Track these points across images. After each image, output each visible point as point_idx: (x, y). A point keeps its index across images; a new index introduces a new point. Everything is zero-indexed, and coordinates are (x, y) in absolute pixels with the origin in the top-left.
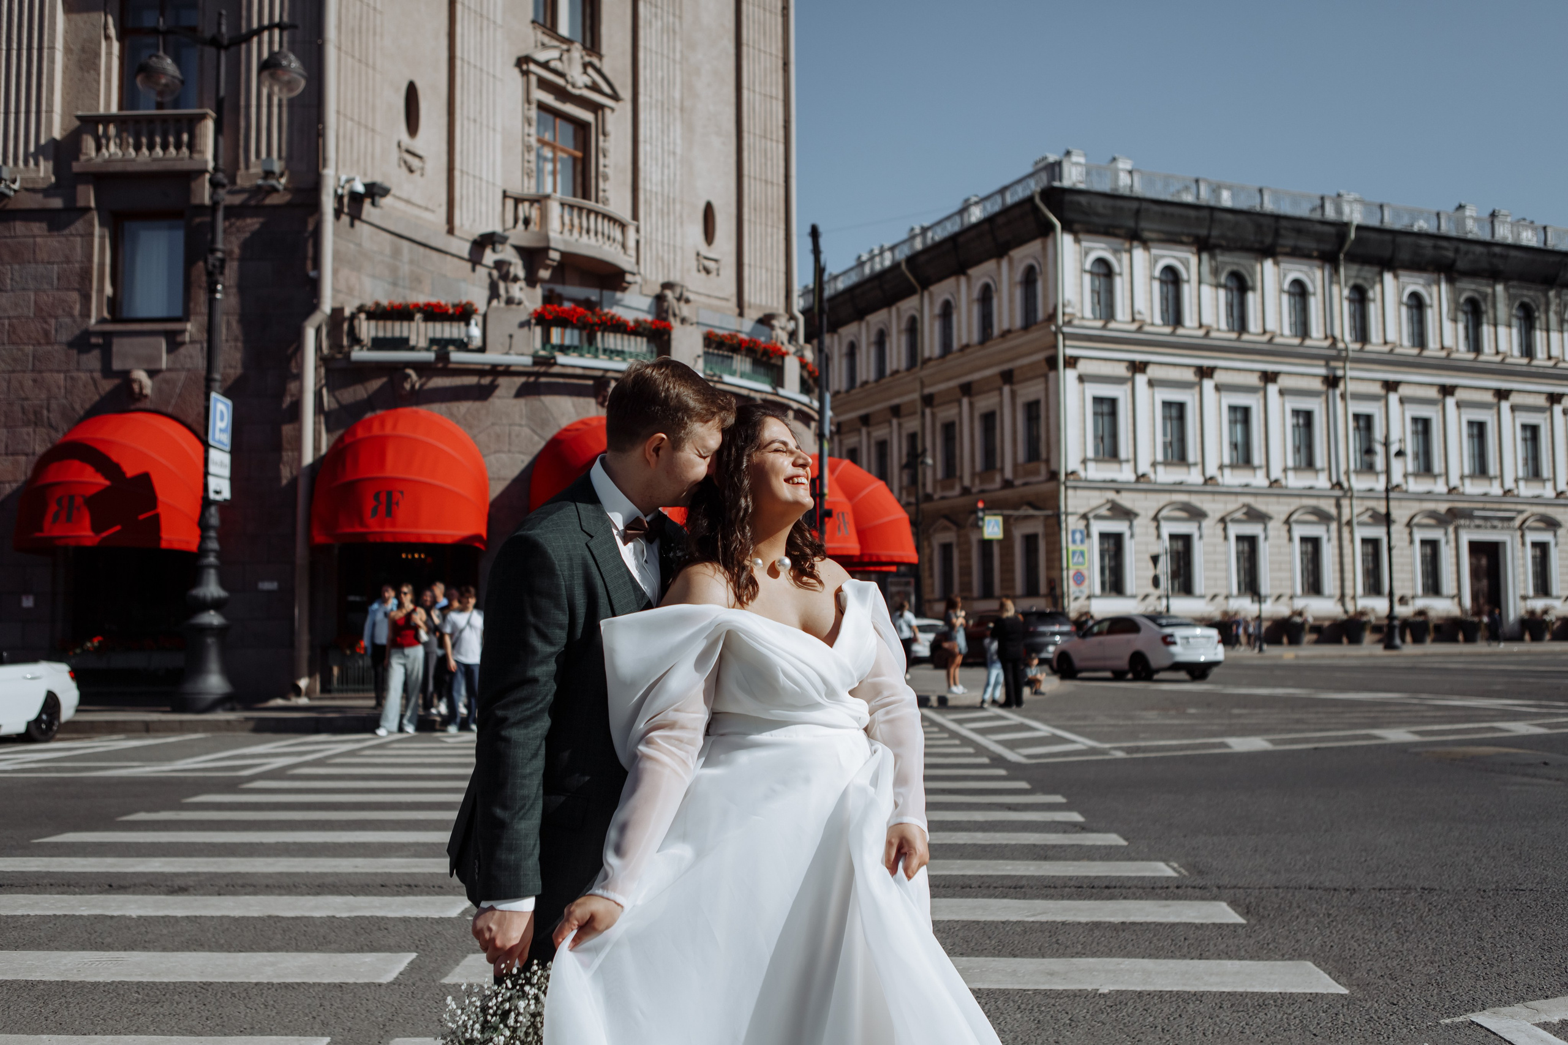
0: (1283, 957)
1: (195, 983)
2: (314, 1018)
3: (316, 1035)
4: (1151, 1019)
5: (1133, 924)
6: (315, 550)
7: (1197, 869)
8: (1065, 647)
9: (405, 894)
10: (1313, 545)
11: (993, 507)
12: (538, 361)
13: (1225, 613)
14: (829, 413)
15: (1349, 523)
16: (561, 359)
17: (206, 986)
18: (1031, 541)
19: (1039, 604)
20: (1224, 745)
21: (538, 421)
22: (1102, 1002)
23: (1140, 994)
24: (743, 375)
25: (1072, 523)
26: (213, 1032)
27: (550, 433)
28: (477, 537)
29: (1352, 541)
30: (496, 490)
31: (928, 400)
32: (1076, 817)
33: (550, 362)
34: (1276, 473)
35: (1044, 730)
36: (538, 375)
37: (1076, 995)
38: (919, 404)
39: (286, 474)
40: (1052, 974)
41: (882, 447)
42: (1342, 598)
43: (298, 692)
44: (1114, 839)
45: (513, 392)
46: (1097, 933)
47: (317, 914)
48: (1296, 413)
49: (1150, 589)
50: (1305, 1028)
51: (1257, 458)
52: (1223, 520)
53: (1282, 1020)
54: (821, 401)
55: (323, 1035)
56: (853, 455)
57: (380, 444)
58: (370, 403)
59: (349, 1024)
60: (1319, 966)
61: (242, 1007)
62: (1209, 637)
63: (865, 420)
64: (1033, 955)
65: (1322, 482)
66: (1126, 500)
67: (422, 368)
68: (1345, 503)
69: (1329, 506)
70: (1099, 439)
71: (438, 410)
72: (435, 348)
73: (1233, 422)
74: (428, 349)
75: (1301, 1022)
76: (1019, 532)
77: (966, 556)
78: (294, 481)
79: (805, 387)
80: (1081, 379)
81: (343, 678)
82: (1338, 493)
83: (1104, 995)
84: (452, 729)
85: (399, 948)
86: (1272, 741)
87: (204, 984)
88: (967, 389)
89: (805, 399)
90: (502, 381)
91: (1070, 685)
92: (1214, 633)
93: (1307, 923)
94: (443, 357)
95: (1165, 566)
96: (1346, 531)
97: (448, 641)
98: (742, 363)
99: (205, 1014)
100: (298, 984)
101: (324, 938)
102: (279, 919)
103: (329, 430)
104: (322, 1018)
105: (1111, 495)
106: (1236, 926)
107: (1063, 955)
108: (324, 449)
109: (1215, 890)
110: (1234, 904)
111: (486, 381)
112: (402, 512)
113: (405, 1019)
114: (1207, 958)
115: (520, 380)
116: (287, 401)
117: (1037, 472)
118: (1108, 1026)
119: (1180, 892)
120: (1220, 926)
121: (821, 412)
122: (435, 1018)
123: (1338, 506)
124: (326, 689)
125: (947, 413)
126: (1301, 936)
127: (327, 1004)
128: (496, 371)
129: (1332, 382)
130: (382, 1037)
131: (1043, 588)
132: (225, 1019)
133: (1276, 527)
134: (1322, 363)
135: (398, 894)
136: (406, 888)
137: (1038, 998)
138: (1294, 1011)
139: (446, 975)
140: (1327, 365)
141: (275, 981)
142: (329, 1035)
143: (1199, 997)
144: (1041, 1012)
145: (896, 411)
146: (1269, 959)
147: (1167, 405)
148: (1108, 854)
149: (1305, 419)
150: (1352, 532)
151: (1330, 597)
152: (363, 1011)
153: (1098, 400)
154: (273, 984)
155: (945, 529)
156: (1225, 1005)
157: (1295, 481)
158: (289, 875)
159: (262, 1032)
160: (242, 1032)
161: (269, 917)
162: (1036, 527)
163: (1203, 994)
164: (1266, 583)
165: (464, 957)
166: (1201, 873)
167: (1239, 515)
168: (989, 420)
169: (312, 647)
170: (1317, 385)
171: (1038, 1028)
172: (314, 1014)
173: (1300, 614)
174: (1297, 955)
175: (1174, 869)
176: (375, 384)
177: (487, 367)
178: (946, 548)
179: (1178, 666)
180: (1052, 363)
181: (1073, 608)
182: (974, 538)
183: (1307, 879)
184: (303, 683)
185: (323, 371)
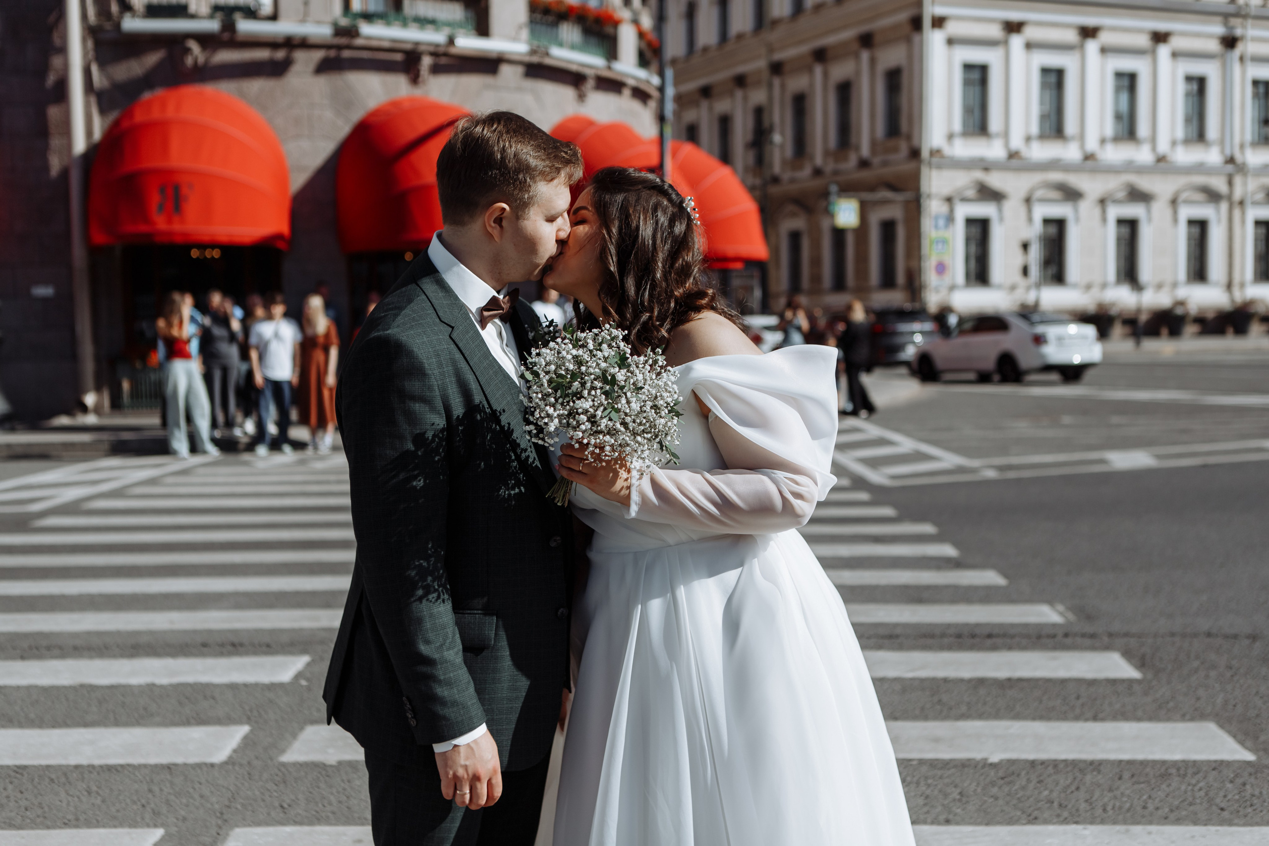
0: (1183, 718)
1: (8, 767)
2: (143, 806)
3: (148, 826)
4: (1046, 793)
5: (1020, 680)
6: (94, 251)
7: (1084, 613)
8: (928, 348)
9: (230, 654)
10: (1200, 227)
11: (848, 189)
12: (339, 31)
13: (1101, 306)
14: (670, 91)
15: (1241, 203)
16: (368, 30)
17: (20, 770)
18: (888, 227)
19: (895, 298)
20: (1103, 461)
21: (342, 102)
22: (992, 773)
23: (1033, 763)
24: (573, 47)
25: (934, 207)
26: (34, 825)
27: (357, 116)
28: (279, 237)
29: (1243, 221)
30: (297, 181)
31: (777, 68)
32: (949, 551)
33: (351, 32)
34: (1163, 146)
35: (906, 444)
36: (339, 48)
37: (964, 765)
38: (766, 74)
39: (55, 164)
40: (937, 740)
41: (725, 123)
42: (1229, 286)
43: (84, 409)
44: (991, 578)
45: (312, 66)
46: (982, 691)
47: (134, 681)
48: (1189, 79)
49: (1017, 278)
50: (1211, 801)
51: (1143, 129)
52: (1102, 202)
53: (1186, 792)
54: (661, 74)
55: (156, 826)
56: (692, 134)
57: (161, 128)
58: (148, 81)
59: (183, 813)
60: (1222, 726)
61: (63, 795)
62: (1084, 337)
63: (706, 92)
64: (915, 718)
65: (1213, 156)
66: (995, 180)
67: (206, 40)
68: (1238, 180)
69: (1219, 184)
70: (968, 110)
71: (226, 89)
72: (219, 15)
73: (1118, 90)
74: (211, 17)
75: (1207, 794)
76: (876, 217)
77: (816, 245)
78: (65, 173)
79: (643, 61)
80: (950, 42)
81: (135, 394)
82: (1230, 168)
83: (993, 765)
84: (262, 450)
85: (228, 720)
86: (1158, 457)
87: (19, 767)
88: (820, 55)
89: (642, 74)
90: (300, 56)
91: (931, 390)
92: (1090, 331)
93: (1207, 677)
94: (229, 26)
95: (1035, 254)
96: (1237, 213)
97: (254, 355)
98: (570, 32)
99: (23, 803)
100: (122, 766)
101: (145, 709)
102: (92, 688)
103: (103, 111)
104: (153, 805)
105: (979, 175)
106: (1130, 682)
107: (946, 718)
108: (97, 135)
109: (1106, 639)
110: (1127, 654)
111: (280, 54)
112: (192, 207)
113: (243, 805)
114: (1103, 720)
115: (319, 55)
116: (51, 79)
117: (896, 150)
118: (1001, 802)
119: (1069, 641)
120: (1113, 682)
121: (661, 89)
122: (277, 804)
123: (1230, 183)
124: (116, 404)
125: (797, 83)
126: (1201, 692)
127: (156, 789)
128: (292, 44)
129: (1230, 42)
130: (220, 827)
131: (901, 278)
132: (46, 809)
133: (1160, 208)
134: (1219, 19)
135: (221, 654)
136: (230, 648)
137: (924, 769)
138: (1198, 782)
139: (283, 751)
140: (1226, 24)
141: (97, 762)
142: (163, 825)
143: (1096, 766)
144: (929, 786)
145: (740, 81)
146: (1169, 719)
147: (1045, 71)
148: (987, 595)
149: (1199, 84)
150: (1243, 213)
151: (1217, 284)
152: (196, 796)
153: (968, 67)
154: (93, 767)
155: (794, 215)
156: (1126, 775)
157: (1184, 156)
158: (99, 634)
159: (89, 824)
160: (66, 825)
161: (82, 686)
162: (895, 212)
163: (1101, 763)
164: (1146, 270)
165: (302, 729)
166: (1089, 618)
167: (1121, 195)
168: (845, 91)
169: (98, 359)
170: (1214, 46)
171: (925, 805)
172: (143, 801)
173: (1181, 303)
174: (1198, 715)
175: (1061, 614)
176: (153, 59)
177: (281, 40)
178: (795, 237)
179: (1049, 368)
180: (916, 23)
181: (933, 300)
182: (825, 224)
183: (1204, 624)
184: (90, 399)
185: (90, 44)
